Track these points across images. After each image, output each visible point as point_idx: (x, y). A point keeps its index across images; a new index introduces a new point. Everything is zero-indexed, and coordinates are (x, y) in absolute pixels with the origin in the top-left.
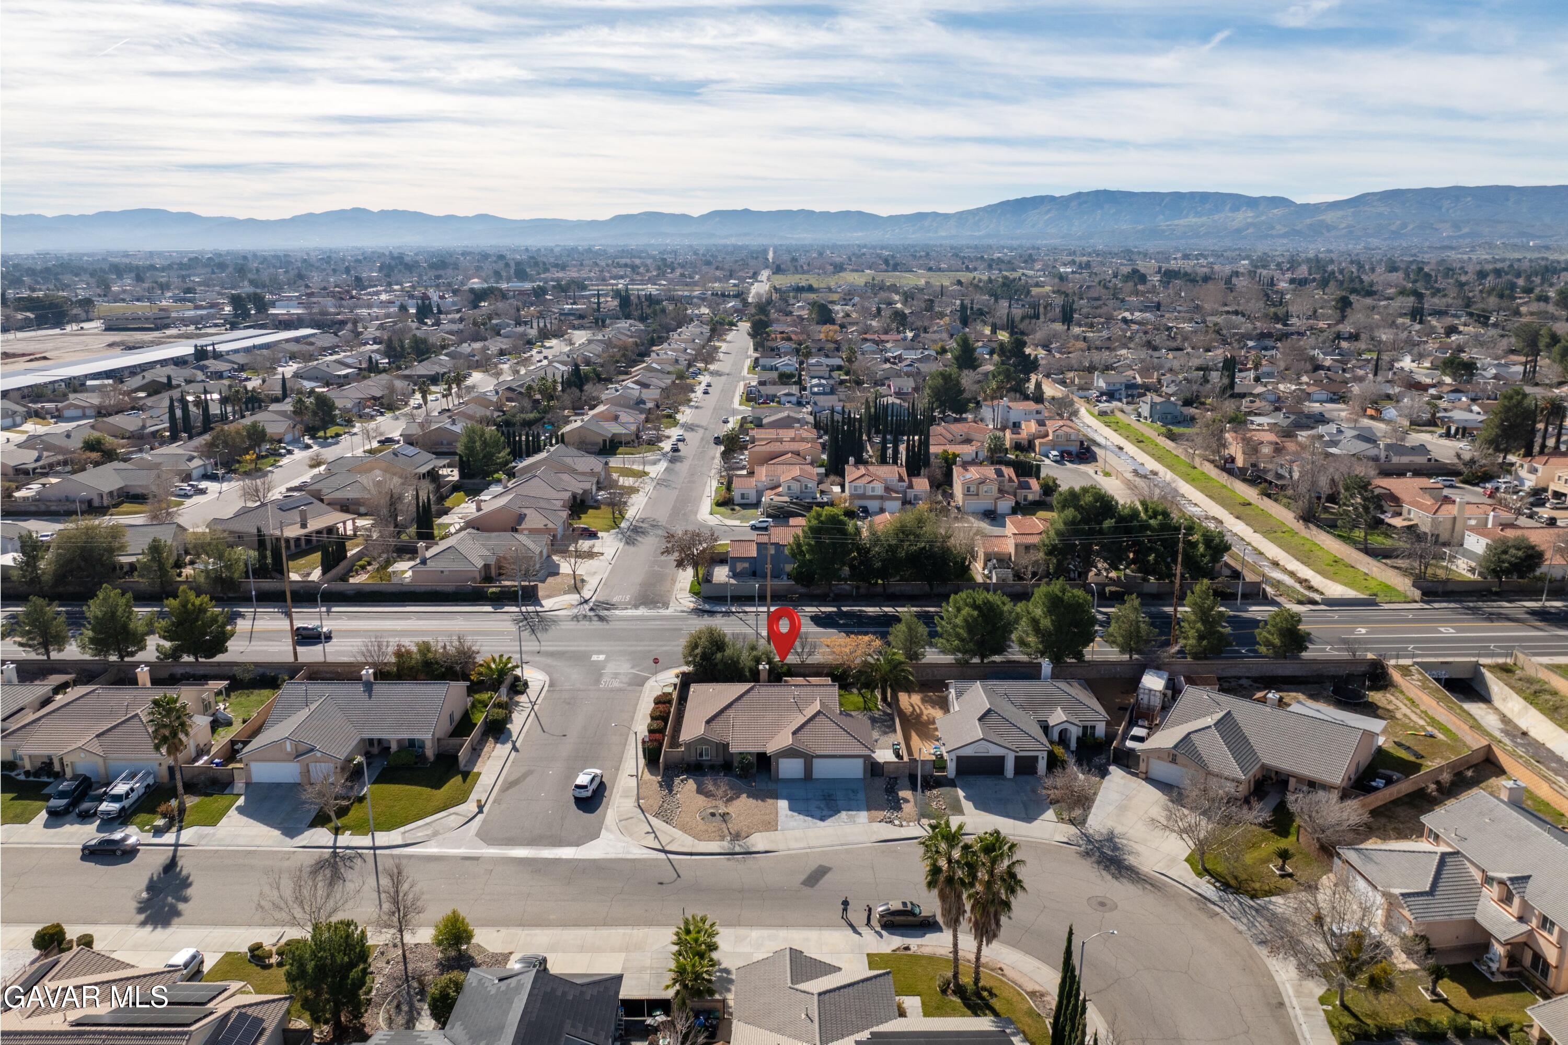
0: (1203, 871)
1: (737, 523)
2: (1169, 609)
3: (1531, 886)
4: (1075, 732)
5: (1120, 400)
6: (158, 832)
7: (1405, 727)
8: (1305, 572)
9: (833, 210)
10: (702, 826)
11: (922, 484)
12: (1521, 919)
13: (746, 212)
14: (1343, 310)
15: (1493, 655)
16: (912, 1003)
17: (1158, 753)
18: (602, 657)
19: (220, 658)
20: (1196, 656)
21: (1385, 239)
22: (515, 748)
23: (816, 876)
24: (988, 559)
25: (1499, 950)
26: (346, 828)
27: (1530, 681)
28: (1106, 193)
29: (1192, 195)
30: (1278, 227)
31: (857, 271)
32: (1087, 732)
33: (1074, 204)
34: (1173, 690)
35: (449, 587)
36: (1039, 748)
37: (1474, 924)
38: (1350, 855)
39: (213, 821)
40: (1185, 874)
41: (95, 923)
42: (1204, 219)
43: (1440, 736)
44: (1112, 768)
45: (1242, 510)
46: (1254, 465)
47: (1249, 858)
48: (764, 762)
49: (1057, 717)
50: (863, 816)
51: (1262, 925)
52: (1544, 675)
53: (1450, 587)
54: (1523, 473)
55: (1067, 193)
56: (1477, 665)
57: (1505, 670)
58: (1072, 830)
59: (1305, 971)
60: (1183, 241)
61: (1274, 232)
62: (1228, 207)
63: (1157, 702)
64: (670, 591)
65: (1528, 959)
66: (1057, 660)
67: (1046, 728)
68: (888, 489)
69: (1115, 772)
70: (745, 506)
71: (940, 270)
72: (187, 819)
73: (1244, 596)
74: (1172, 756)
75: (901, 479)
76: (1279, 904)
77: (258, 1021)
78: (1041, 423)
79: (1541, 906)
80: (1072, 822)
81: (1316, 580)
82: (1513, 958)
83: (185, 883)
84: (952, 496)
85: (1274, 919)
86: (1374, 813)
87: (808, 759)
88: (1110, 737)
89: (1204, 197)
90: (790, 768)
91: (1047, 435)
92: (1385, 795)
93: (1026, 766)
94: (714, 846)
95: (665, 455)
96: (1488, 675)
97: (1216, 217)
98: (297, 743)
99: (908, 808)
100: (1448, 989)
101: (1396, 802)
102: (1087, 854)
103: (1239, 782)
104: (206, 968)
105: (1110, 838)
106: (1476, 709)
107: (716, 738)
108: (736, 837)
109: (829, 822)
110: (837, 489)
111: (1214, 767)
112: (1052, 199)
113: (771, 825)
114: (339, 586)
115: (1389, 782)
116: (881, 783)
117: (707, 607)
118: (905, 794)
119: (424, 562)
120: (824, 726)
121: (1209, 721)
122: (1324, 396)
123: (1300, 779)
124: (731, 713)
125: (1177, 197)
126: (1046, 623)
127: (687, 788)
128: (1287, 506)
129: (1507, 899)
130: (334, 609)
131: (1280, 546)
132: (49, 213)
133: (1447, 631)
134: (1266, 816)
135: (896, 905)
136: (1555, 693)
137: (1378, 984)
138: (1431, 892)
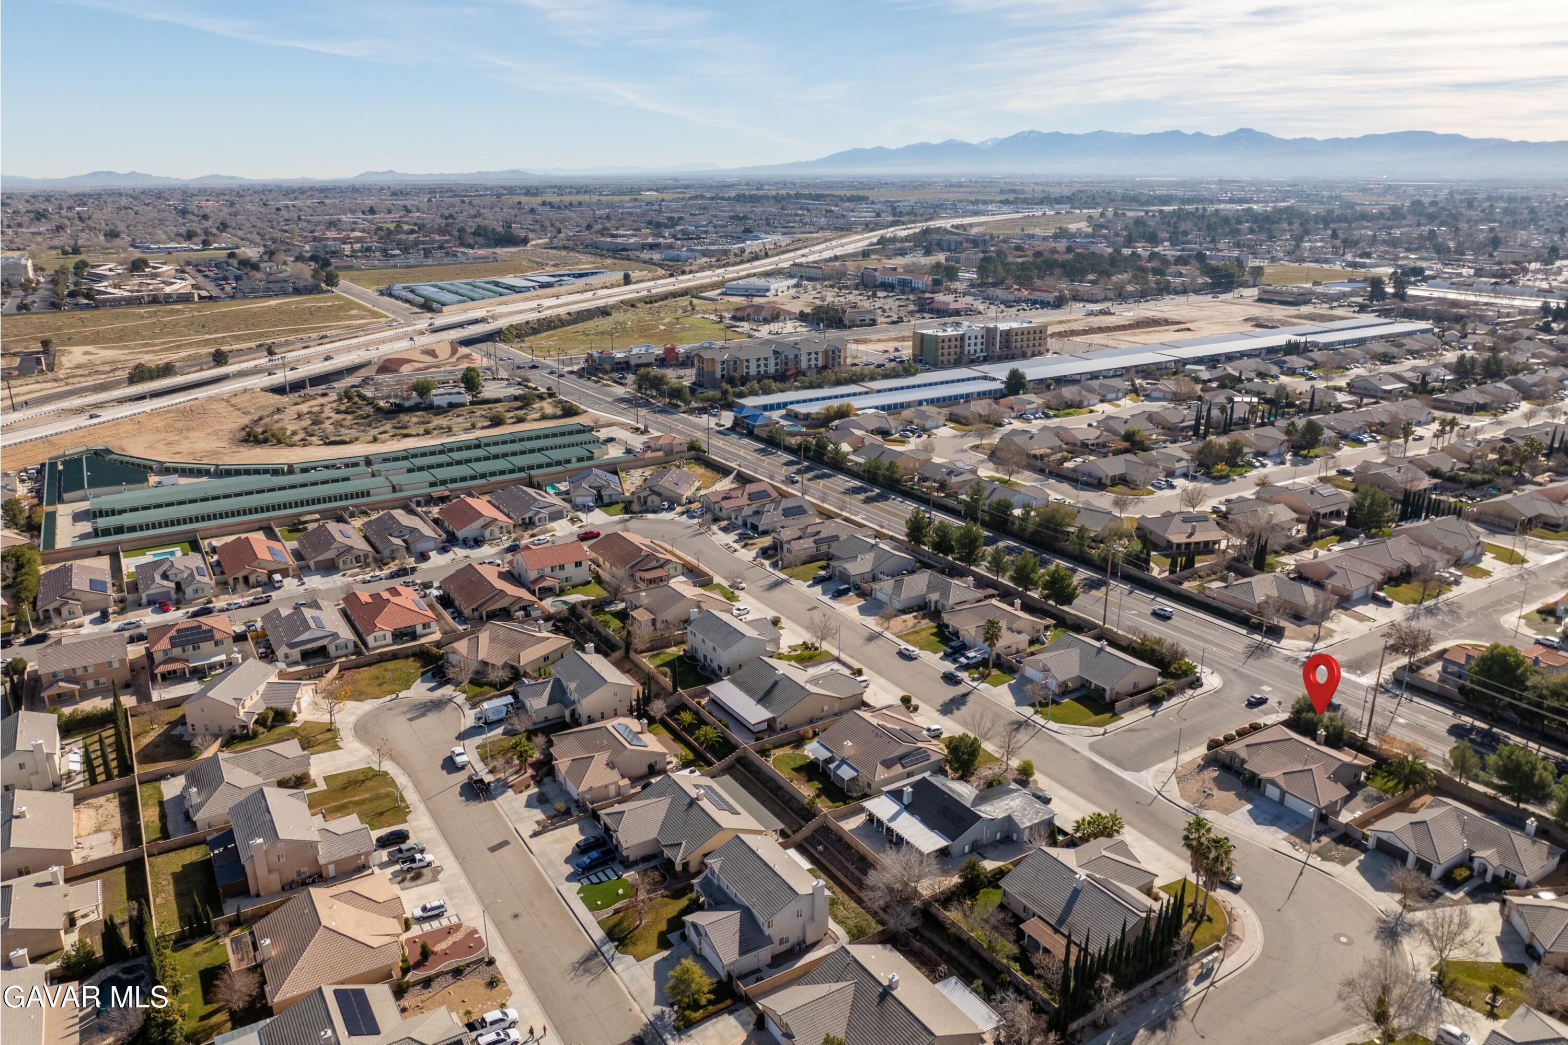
1: (1531, 633)
6: (974, 680)
10: (1193, 793)
18: (1269, 689)
19: (1065, 608)
22: (1153, 715)
26: (1041, 713)
32: (1509, 877)
35: (1231, 609)
36: (1433, 859)
39: (995, 685)
41: (925, 702)
50: (1284, 834)
67: (1470, 854)
72: (988, 679)
77: (929, 756)
83: (964, 704)
87: (1283, 792)
90: (1272, 792)
98: (1044, 665)
104: (943, 736)
107: (1243, 756)
109: (1260, 827)
114: (1172, 587)
117: (1392, 688)
118: (1325, 839)
124: (1264, 747)
127: (1210, 774)
130: (1158, 599)
132: (1320, 137)
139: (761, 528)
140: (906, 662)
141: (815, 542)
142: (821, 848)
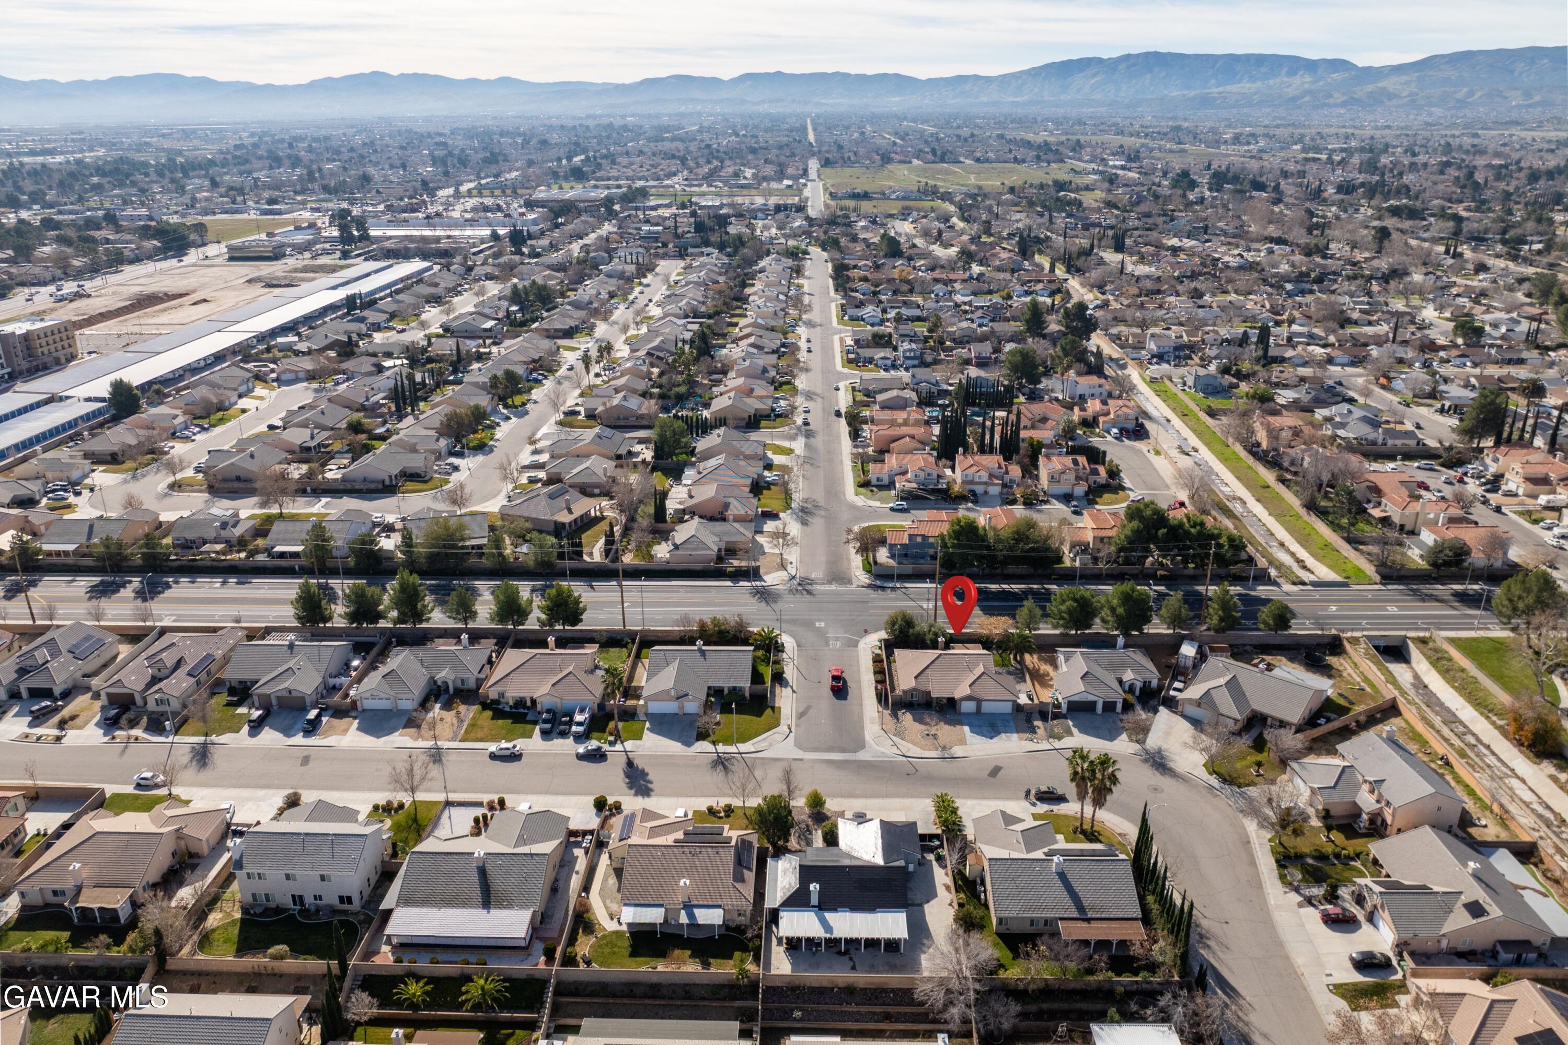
0: (1213, 773)
1: (878, 504)
2: (1201, 588)
3: (1384, 785)
4: (1139, 685)
5: (1168, 362)
6: (611, 744)
7: (1348, 682)
8: (1303, 554)
9: (870, 72)
10: (923, 742)
11: (1015, 471)
12: (1378, 801)
13: (779, 73)
14: (1381, 241)
15: (1417, 629)
16: (1060, 837)
17: (1189, 701)
18: (822, 624)
19: (580, 626)
20: (1217, 631)
21: (1450, 109)
22: (794, 691)
23: (995, 771)
24: (1073, 546)
25: (1365, 817)
26: (718, 741)
27: (1436, 650)
28: (1156, 54)
29: (1248, 57)
30: (1336, 95)
31: (904, 162)
32: (1146, 685)
33: (1122, 67)
34: (1202, 657)
35: (699, 567)
36: (1118, 696)
37: (1355, 804)
38: (1294, 765)
39: (639, 737)
40: (1202, 773)
41: (615, 795)
42: (1259, 84)
43: (1368, 689)
44: (1161, 708)
45: (1261, 492)
46: (1275, 450)
47: (1238, 765)
48: (952, 703)
49: (1128, 676)
50: (1015, 736)
51: (1241, 802)
52: (1446, 646)
53: (1402, 573)
54: (1488, 461)
55: (1115, 54)
56: (1405, 637)
57: (1423, 641)
58: (1138, 746)
59: (1261, 826)
60: (1235, 111)
61: (1331, 101)
62: (1284, 71)
63: (1190, 663)
64: (849, 568)
65: (1379, 822)
66: (1126, 634)
67: (1121, 682)
68: (991, 476)
69: (1163, 711)
70: (881, 487)
71: (988, 161)
72: (623, 737)
73: (1255, 578)
74: (1199, 703)
75: (1000, 467)
76: (1252, 791)
77: (750, 842)
78: (1104, 403)
79: (1387, 796)
80: (1137, 742)
81: (1310, 561)
82: (1372, 821)
83: (644, 773)
84: (1037, 477)
85: (1250, 800)
86: (1314, 740)
87: (979, 702)
88: (1160, 688)
89: (1260, 59)
90: (968, 707)
91: (1108, 413)
92: (1325, 728)
93: (1109, 707)
94: (933, 754)
95: (799, 428)
96: (1411, 645)
97: (1271, 82)
98: (677, 691)
99: (1041, 732)
100: (1335, 836)
101: (1331, 733)
102: (1146, 761)
103: (1236, 721)
105: (1159, 751)
106: (1398, 669)
107: (922, 688)
108: (944, 748)
109: (995, 740)
110: (948, 472)
111: (1223, 710)
112: (1100, 61)
113: (962, 742)
115: (1329, 720)
116: (1022, 716)
117: (878, 583)
118: (1038, 723)
119: (676, 547)
120: (987, 681)
121: (1222, 681)
122: (1346, 359)
123: (1274, 718)
124: (928, 672)
125: (1233, 59)
126: (1120, 610)
127: (907, 718)
128: (1296, 494)
129: (1372, 791)
131: (1287, 529)
133: (1392, 609)
134: (1249, 743)
135: (1044, 788)
136: (1450, 660)
137: (1297, 833)
138: (1334, 787)
139: (57, 691)
140: (516, 764)
141: (190, 674)
142: (797, 1014)
